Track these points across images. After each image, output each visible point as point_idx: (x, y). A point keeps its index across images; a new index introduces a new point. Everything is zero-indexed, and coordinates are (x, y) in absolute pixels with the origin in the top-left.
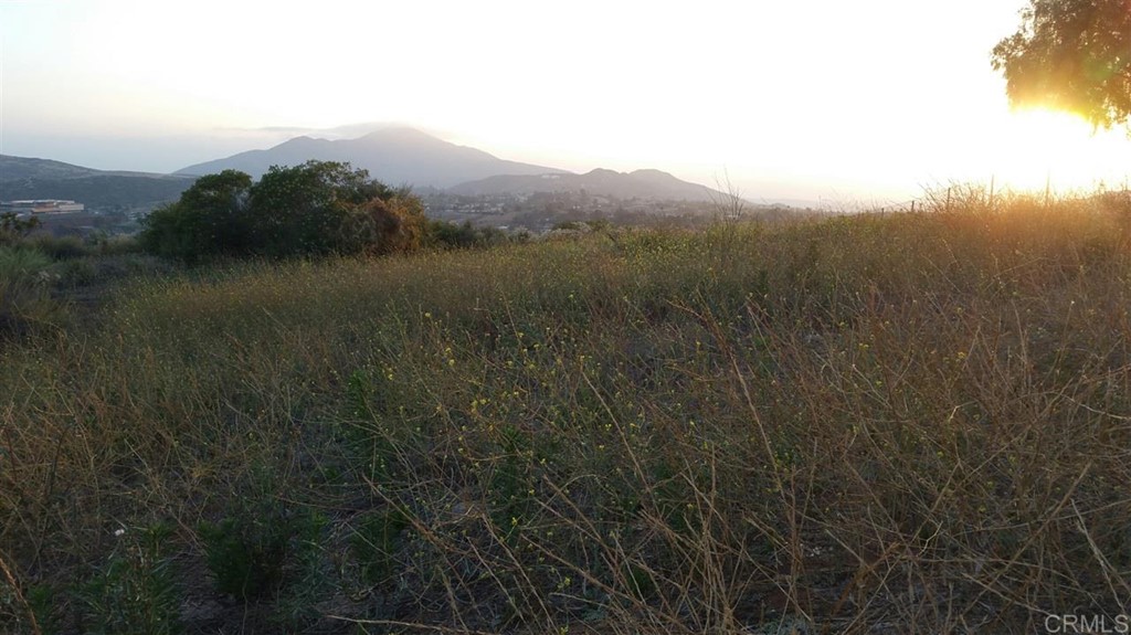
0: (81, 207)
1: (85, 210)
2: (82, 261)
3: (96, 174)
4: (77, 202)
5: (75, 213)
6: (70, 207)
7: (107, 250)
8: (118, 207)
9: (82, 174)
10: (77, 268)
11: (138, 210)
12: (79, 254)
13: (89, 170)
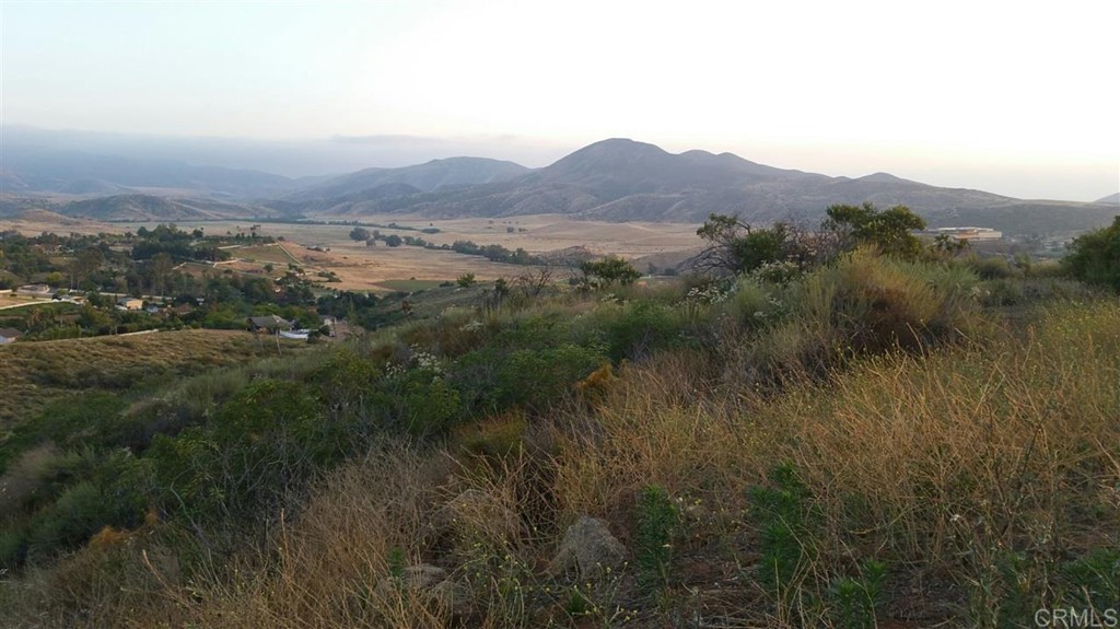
0: (999, 234)
1: (1003, 238)
2: (1007, 281)
3: (1015, 203)
4: (995, 230)
5: (994, 240)
6: (988, 234)
7: (1029, 274)
8: (1035, 236)
9: (1004, 203)
10: (1002, 287)
11: (1055, 238)
12: (1003, 275)
13: (1011, 199)
